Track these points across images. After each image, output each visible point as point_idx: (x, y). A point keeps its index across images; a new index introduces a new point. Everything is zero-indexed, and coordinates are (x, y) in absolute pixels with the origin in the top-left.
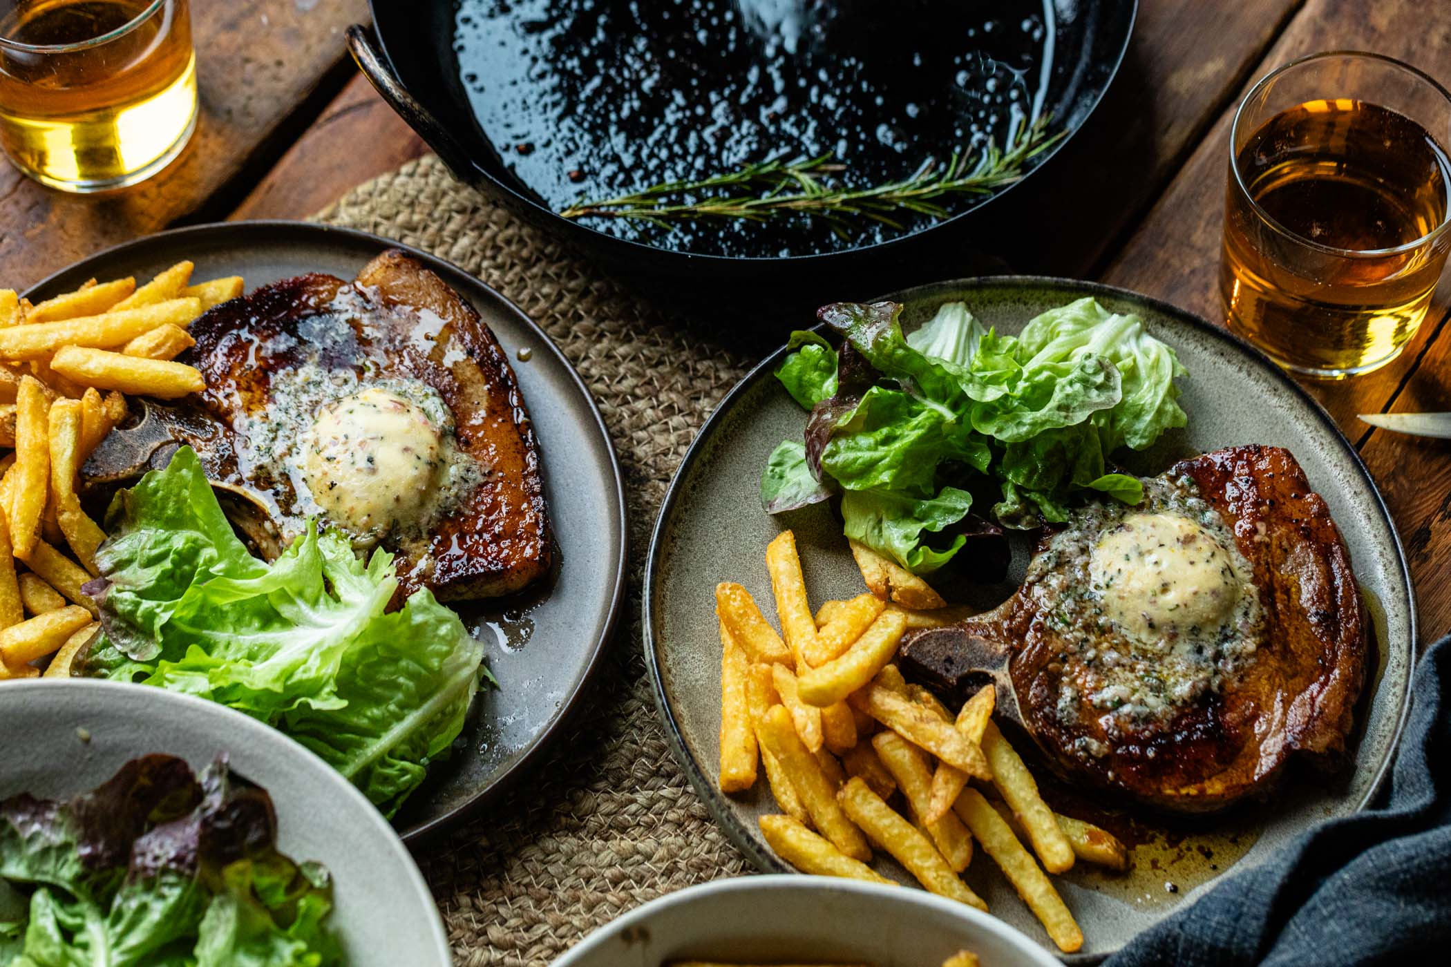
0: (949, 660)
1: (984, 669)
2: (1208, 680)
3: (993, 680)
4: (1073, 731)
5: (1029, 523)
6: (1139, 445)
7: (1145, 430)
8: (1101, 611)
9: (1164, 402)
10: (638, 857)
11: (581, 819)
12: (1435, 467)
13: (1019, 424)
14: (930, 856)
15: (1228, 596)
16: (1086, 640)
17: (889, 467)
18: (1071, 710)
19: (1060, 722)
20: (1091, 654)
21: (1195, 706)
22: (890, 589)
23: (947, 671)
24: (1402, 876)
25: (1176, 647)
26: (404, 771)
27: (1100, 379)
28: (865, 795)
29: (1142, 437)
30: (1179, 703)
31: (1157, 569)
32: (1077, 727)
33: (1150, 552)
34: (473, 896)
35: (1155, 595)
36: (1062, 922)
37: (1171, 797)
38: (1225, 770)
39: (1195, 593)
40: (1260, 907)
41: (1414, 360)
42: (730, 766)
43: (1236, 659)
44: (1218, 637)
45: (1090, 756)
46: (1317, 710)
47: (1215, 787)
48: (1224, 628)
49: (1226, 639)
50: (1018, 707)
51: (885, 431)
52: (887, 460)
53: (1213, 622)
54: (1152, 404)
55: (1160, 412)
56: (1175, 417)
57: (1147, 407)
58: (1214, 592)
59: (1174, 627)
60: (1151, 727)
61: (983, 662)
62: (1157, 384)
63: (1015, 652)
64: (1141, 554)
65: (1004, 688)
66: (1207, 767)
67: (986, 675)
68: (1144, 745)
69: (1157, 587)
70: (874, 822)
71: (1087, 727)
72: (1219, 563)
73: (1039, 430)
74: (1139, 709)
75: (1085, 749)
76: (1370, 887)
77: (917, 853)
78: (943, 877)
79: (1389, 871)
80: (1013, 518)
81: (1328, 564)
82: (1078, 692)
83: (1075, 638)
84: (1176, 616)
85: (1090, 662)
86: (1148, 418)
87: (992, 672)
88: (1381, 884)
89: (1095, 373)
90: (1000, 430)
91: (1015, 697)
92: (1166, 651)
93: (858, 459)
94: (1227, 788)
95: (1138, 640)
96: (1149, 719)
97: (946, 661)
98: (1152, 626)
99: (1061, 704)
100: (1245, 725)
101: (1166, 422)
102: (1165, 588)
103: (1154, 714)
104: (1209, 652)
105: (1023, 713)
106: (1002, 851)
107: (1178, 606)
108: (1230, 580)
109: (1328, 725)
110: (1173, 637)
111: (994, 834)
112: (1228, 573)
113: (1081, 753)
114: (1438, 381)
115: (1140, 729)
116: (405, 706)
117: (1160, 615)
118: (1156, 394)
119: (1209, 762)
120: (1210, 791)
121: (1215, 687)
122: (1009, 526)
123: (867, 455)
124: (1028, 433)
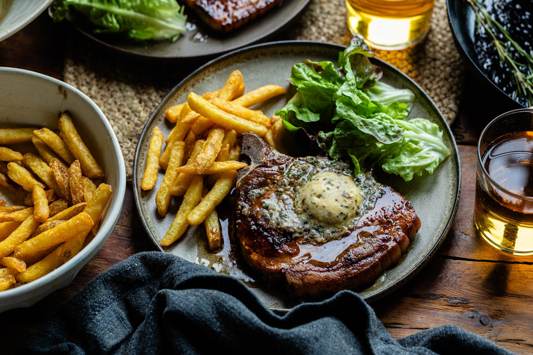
0: (249, 148)
1: (252, 159)
2: (295, 232)
3: (249, 164)
4: (247, 199)
5: (322, 146)
6: (385, 169)
7: (392, 167)
8: (301, 185)
9: (408, 167)
10: (138, 114)
11: (144, 92)
12: (469, 288)
13: (346, 111)
14: (170, 181)
15: (333, 220)
16: (285, 185)
17: (304, 84)
18: (255, 195)
19: (248, 194)
20: (281, 189)
21: (282, 233)
22: (274, 123)
23: (245, 149)
24: (224, 309)
25: (302, 215)
26: (112, 23)
27: (391, 133)
28: (179, 149)
29: (389, 168)
30: (279, 227)
31: (326, 190)
32: (250, 201)
33: (332, 185)
34: (96, 77)
35: (314, 194)
36: (171, 235)
37: (242, 245)
38: (263, 256)
39: (324, 207)
40: (190, 275)
41: (513, 261)
42: (172, 109)
43: (310, 237)
44: (316, 227)
45: (241, 210)
46: (306, 273)
47: (255, 257)
48: (321, 227)
49: (317, 230)
50: (243, 177)
51: (320, 77)
52: (307, 82)
53: (320, 221)
54: (404, 164)
55: (403, 169)
56: (406, 175)
57: (402, 163)
58: (330, 214)
59: (307, 209)
60: (264, 223)
61: (255, 158)
62: (414, 161)
63: (265, 165)
64: (329, 183)
65: (248, 170)
66: (261, 250)
67: (251, 161)
68: (257, 225)
69: (318, 193)
70: (171, 157)
71: (252, 204)
72: (345, 211)
73: (348, 119)
74: (268, 215)
75: (243, 207)
76: (214, 302)
77: (169, 176)
78: (165, 189)
79: (224, 304)
80: (321, 140)
81: (377, 251)
82: (264, 194)
83: (284, 181)
84: (311, 206)
85: (278, 191)
86: (398, 165)
87: (252, 163)
88: (217, 305)
89: (393, 131)
90: (340, 108)
91: (247, 174)
92: (299, 212)
93: (301, 74)
94: (257, 261)
95: (297, 202)
96: (267, 220)
97: (248, 147)
98: (303, 202)
99: (255, 190)
100: (286, 254)
101: (402, 173)
102: (319, 196)
103: (269, 221)
104: (307, 226)
105: (242, 179)
106: (186, 202)
107: (315, 204)
108: (341, 218)
109: (302, 279)
110: (304, 211)
111: (190, 195)
112: (343, 217)
113: (240, 207)
114: (509, 273)
115: (261, 219)
116: (133, 8)
117: (308, 201)
118: (410, 163)
119: (263, 249)
120: (252, 256)
121: (294, 236)
122: (317, 140)
123: (304, 75)
124: (344, 116)
